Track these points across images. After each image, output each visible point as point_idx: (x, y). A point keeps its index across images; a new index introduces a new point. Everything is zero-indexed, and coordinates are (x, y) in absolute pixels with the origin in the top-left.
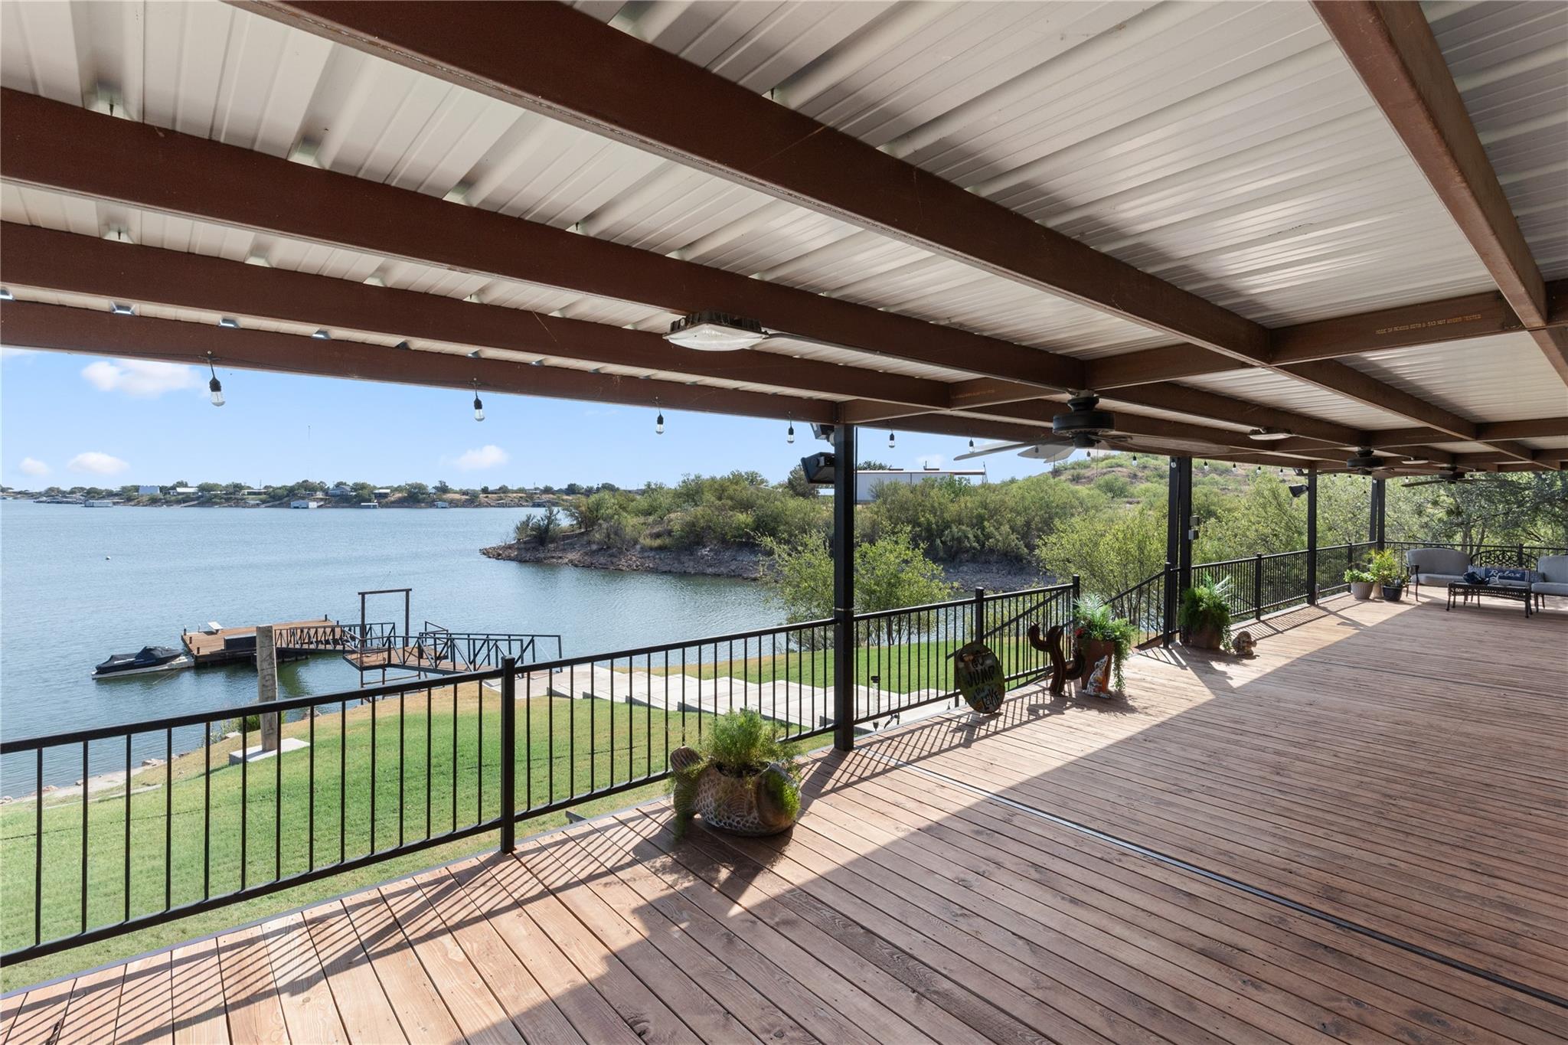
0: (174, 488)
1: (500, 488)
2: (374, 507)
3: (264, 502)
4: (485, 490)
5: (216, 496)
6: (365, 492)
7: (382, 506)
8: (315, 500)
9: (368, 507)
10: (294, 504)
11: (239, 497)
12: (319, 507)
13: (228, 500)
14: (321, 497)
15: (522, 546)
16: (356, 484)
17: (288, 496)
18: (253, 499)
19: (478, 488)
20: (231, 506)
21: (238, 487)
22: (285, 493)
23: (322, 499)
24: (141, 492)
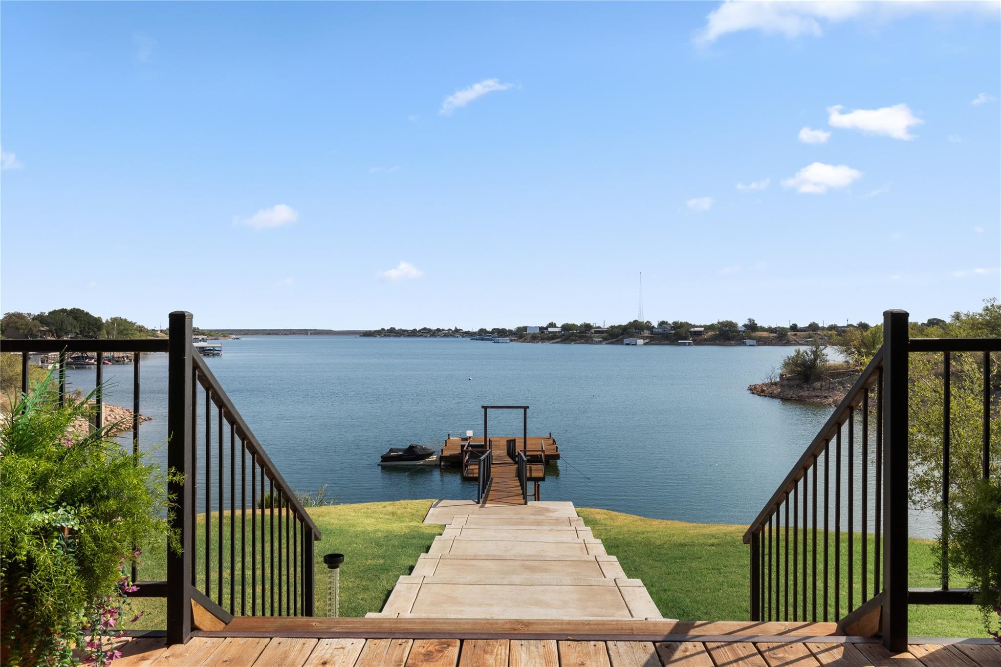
0: (546, 328)
1: (811, 325)
2: (689, 344)
3: (605, 339)
4: (794, 328)
5: (573, 334)
6: (683, 330)
7: (697, 343)
8: (643, 338)
9: (684, 344)
10: (626, 341)
11: (588, 335)
12: (645, 344)
13: (581, 337)
14: (647, 335)
15: (785, 382)
16: (675, 323)
17: (622, 334)
18: (597, 337)
19: (787, 326)
20: (582, 343)
21: (588, 327)
22: (620, 332)
23: (647, 337)
24: (528, 331)
